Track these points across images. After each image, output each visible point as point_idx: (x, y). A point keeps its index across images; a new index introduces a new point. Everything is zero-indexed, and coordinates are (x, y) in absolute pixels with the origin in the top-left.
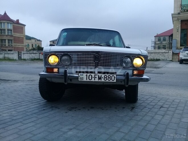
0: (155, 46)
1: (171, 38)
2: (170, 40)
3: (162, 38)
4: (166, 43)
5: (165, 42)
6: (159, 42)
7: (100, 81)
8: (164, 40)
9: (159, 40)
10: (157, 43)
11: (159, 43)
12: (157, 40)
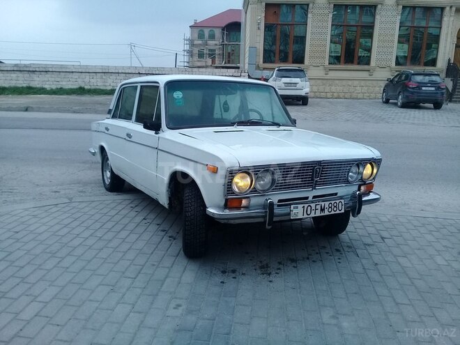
0: (192, 52)
1: (225, 32)
2: (223, 39)
3: (207, 32)
4: (216, 45)
5: (214, 42)
6: (200, 42)
7: (323, 214)
8: (212, 37)
9: (201, 36)
10: (196, 42)
11: (200, 45)
12: (196, 36)
